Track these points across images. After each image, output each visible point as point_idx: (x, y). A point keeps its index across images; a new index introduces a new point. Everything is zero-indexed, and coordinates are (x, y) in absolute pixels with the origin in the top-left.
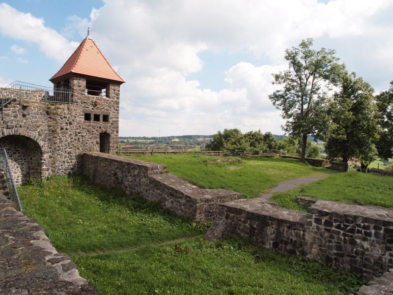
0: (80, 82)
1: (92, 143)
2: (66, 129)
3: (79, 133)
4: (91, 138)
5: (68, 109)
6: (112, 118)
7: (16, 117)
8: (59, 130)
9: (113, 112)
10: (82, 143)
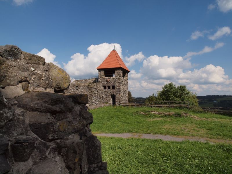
0: (101, 72)
1: (107, 100)
2: (96, 94)
3: (101, 95)
4: (106, 97)
5: (96, 85)
6: (116, 87)
7: (74, 90)
8: (93, 94)
9: (117, 84)
10: (102, 100)
